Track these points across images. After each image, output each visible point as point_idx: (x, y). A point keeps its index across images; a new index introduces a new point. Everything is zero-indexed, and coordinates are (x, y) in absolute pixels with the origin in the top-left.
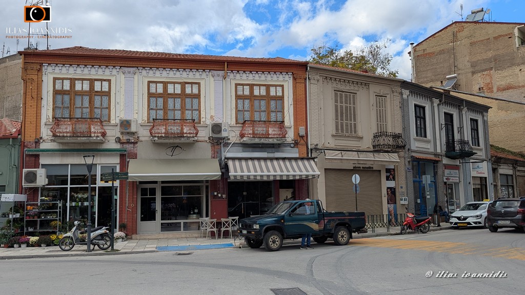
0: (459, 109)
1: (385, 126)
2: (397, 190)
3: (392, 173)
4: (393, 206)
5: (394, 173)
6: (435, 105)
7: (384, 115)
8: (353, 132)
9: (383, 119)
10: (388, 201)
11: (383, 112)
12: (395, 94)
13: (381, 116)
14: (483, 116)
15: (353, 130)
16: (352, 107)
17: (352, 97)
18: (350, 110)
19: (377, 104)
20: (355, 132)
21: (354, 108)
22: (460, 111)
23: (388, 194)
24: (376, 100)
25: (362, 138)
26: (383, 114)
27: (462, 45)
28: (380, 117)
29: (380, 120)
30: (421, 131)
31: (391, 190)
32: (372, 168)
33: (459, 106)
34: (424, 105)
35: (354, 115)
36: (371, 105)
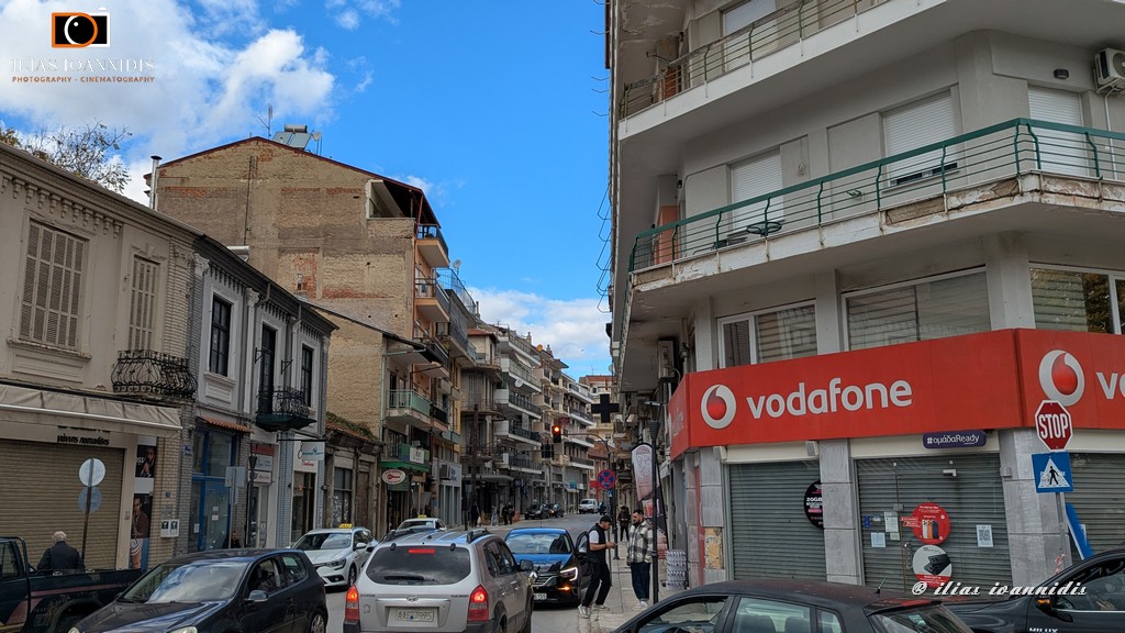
0: (288, 322)
1: (147, 336)
2: (156, 502)
3: (151, 457)
4: (141, 544)
5: (155, 459)
6: (251, 304)
7: (149, 308)
8: (67, 342)
9: (145, 319)
10: (132, 532)
11: (146, 300)
12: (180, 262)
13: (141, 312)
14: (322, 344)
15: (67, 335)
16: (72, 276)
17: (75, 247)
18: (67, 281)
19: (135, 277)
20: (72, 343)
21: (77, 277)
22: (289, 325)
23: (134, 511)
24: (135, 268)
25: (87, 360)
26: (146, 306)
27: (266, 190)
28: (139, 311)
29: (139, 319)
30: (220, 360)
31: (142, 501)
32: (107, 442)
33: (289, 315)
34: (230, 300)
35: (76, 297)
36: (122, 278)
